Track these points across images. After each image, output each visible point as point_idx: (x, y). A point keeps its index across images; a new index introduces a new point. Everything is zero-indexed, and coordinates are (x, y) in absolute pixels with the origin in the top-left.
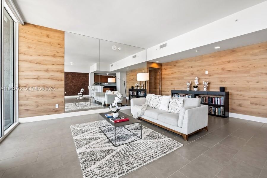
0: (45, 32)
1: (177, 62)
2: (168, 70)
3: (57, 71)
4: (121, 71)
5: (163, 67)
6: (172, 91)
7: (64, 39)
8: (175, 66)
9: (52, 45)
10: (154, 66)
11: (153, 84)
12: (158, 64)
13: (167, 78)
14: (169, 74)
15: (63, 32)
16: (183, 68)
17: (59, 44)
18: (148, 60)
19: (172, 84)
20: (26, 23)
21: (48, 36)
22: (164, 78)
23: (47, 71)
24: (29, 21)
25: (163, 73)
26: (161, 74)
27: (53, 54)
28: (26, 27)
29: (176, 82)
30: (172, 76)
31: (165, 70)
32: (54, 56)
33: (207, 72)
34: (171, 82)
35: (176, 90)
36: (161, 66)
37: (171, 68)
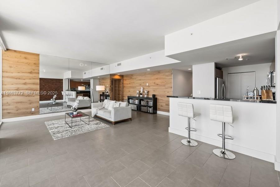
0: (24, 56)
1: (132, 75)
2: (127, 81)
3: (33, 84)
4: (94, 78)
5: (125, 78)
6: (128, 97)
7: (39, 60)
8: (131, 78)
9: (29, 65)
10: (117, 77)
11: (117, 91)
12: (120, 76)
13: (127, 87)
14: (127, 84)
15: (38, 55)
16: (135, 80)
17: (35, 64)
18: (111, 73)
19: (129, 91)
20: (7, 50)
21: (26, 58)
22: (124, 86)
23: (25, 84)
24: (10, 48)
25: (124, 82)
26: (123, 83)
27: (30, 71)
28: (8, 52)
29: (132, 90)
30: (129, 85)
31: (126, 80)
32: (31, 73)
33: (147, 85)
34: (129, 90)
35: (132, 96)
36: (123, 77)
37: (128, 79)
